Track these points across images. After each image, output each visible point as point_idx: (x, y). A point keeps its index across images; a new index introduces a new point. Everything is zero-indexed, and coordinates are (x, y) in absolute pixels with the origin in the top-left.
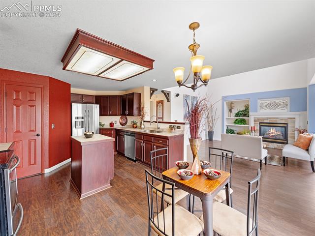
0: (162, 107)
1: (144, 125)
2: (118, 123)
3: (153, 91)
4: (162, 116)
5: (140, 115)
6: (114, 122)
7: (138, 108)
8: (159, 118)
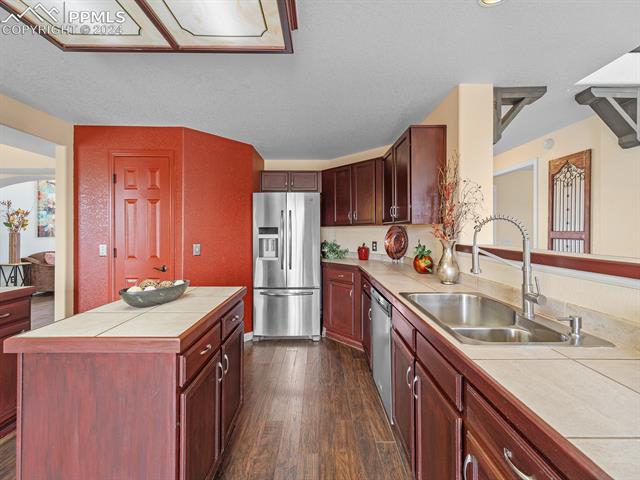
0: (580, 184)
1: (454, 263)
2: (381, 250)
3: (512, 100)
4: (580, 227)
5: (441, 220)
6: (369, 245)
7: (430, 190)
8: (567, 236)
